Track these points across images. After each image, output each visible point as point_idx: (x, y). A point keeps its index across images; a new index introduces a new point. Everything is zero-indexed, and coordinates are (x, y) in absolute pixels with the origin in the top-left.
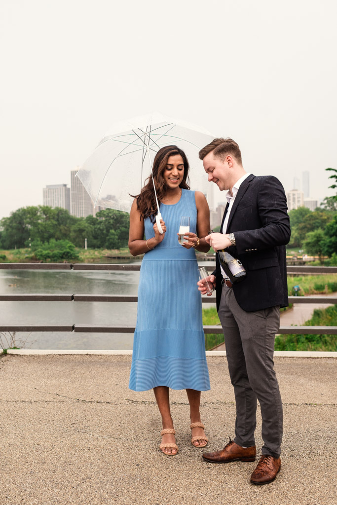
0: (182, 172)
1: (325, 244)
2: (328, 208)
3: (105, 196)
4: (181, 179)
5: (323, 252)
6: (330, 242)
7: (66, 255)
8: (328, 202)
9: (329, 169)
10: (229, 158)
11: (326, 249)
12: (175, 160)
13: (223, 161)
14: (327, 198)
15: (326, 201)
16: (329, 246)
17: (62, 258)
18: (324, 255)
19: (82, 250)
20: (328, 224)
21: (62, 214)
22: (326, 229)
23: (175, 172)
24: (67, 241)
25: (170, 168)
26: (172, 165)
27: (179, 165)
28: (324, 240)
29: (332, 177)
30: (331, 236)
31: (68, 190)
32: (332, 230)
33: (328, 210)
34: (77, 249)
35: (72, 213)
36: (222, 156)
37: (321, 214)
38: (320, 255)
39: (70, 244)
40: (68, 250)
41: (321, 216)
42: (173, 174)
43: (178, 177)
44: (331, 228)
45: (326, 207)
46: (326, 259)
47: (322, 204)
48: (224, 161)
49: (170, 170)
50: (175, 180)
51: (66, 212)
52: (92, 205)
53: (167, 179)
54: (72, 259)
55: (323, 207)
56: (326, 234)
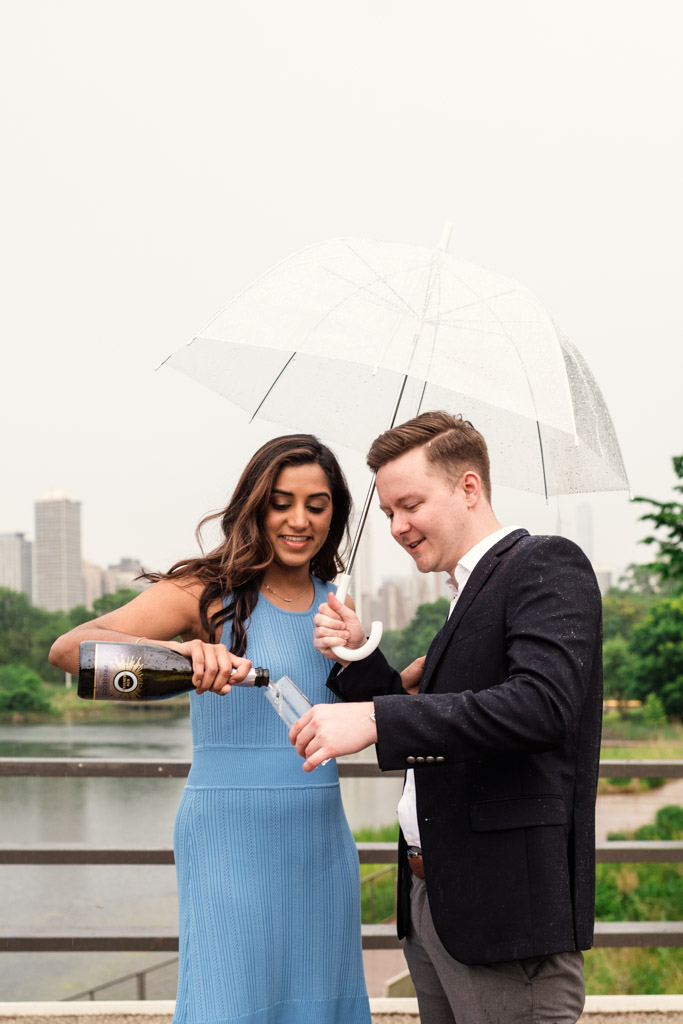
0: (322, 520)
1: (630, 674)
2: (637, 589)
3: (116, 561)
4: (319, 540)
5: (627, 692)
6: (643, 668)
7: (21, 702)
8: (636, 576)
9: (639, 499)
10: (472, 480)
11: (633, 684)
12: (302, 479)
13: (453, 485)
14: (633, 566)
15: (631, 573)
16: (640, 679)
17: (10, 707)
18: (629, 698)
19: (57, 689)
20: (637, 626)
21: (12, 603)
22: (633, 640)
23: (298, 516)
24: (23, 667)
25: (282, 501)
26: (289, 495)
27: (313, 496)
28: (628, 664)
29: (645, 518)
30: (645, 654)
31: (26, 547)
32: (646, 639)
33: (636, 595)
34: (46, 687)
35: (37, 601)
36: (452, 469)
37: (619, 602)
38: (619, 699)
39: (31, 675)
40: (25, 690)
41: (622, 607)
42: (291, 523)
43: (307, 533)
44: (643, 636)
45: (631, 586)
46: (635, 707)
47: (622, 579)
48: (456, 484)
49: (283, 508)
50: (296, 542)
51: (22, 600)
52: (84, 582)
53: (273, 537)
54: (34, 710)
55: (624, 586)
56: (633, 650)
